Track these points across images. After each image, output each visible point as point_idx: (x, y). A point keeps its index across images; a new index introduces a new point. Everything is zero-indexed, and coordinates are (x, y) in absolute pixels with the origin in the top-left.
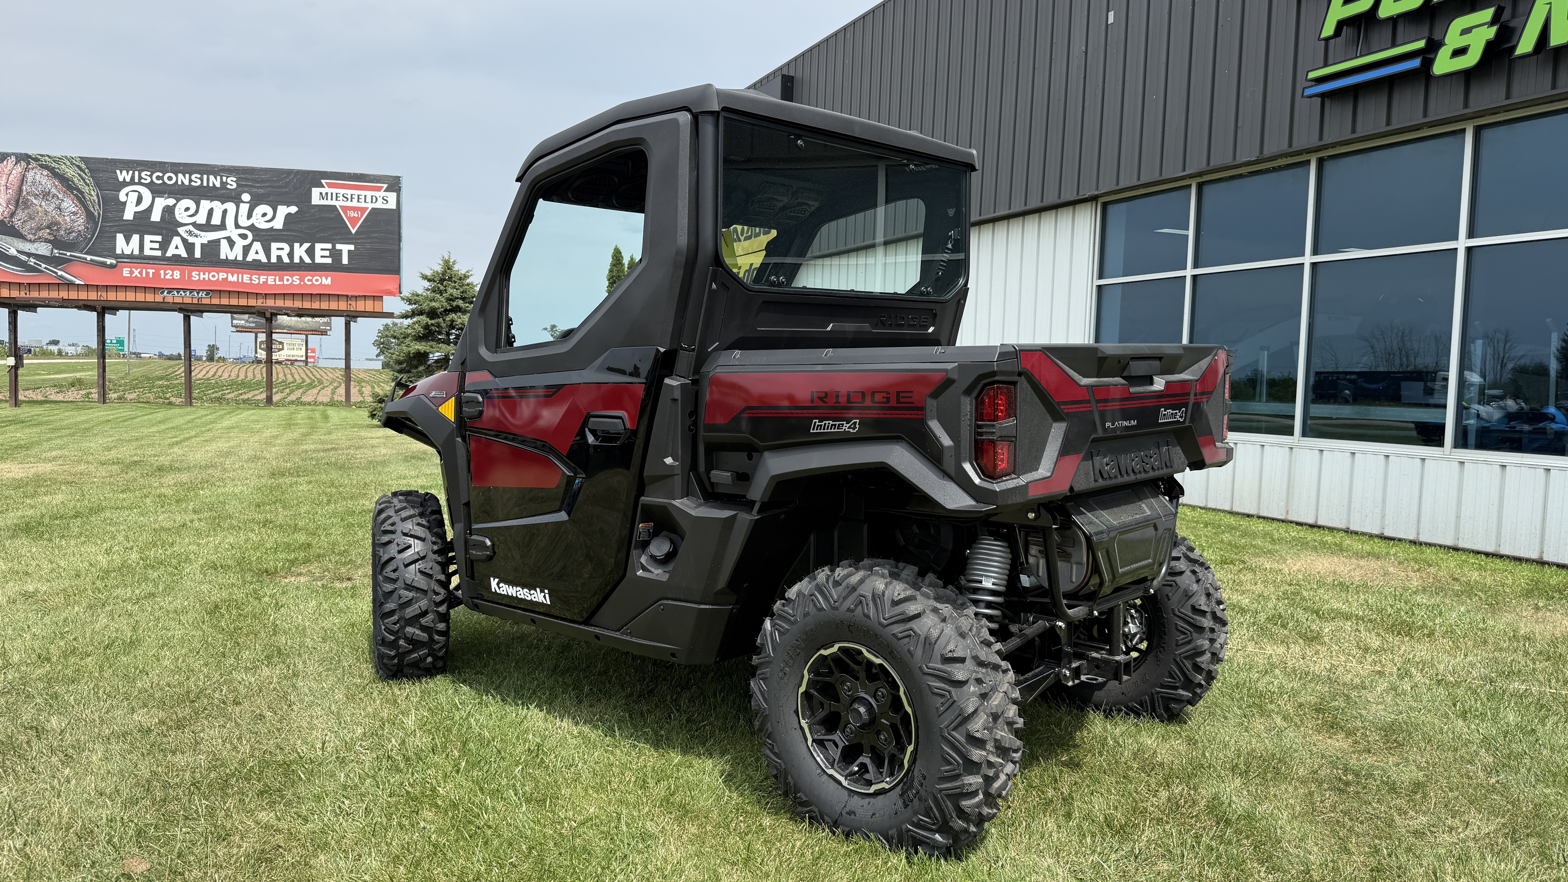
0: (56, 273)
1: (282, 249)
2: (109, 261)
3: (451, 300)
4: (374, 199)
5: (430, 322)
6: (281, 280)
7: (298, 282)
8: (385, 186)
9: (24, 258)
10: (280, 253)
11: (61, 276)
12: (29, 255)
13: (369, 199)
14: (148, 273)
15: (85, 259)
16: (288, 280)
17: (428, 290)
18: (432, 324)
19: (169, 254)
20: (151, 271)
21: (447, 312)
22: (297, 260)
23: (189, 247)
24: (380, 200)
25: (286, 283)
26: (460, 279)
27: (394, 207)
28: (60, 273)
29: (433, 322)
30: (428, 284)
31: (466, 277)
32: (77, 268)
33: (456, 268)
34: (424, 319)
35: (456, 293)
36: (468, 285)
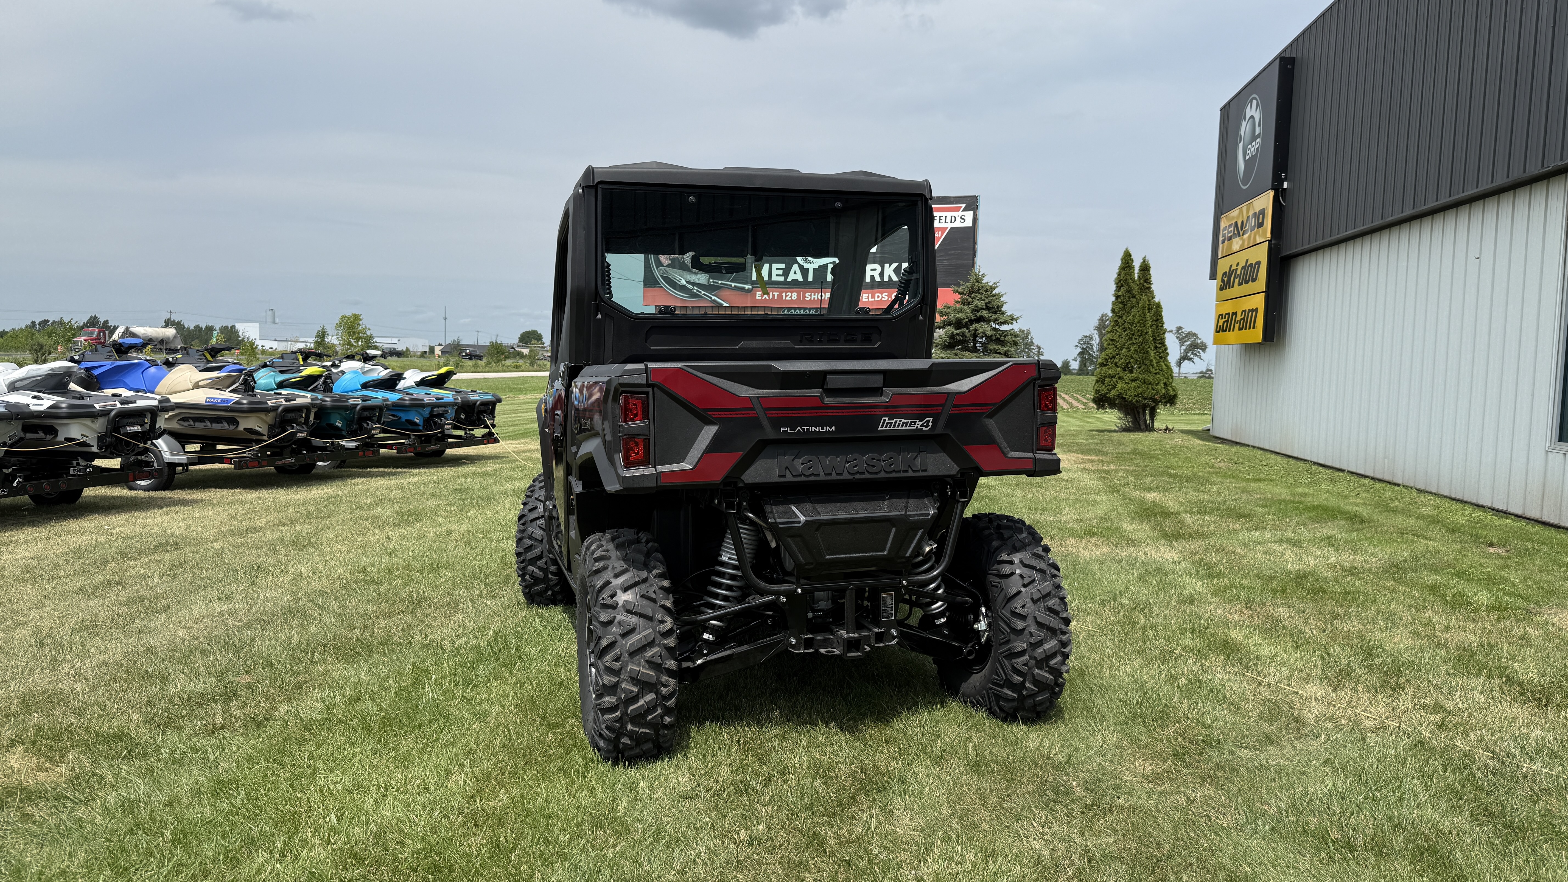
0: (711, 298)
1: (875, 270)
2: (747, 287)
3: (976, 311)
4: (953, 218)
5: (955, 332)
6: (873, 297)
7: (887, 298)
8: (964, 206)
9: (690, 287)
10: (873, 273)
11: (714, 300)
12: (693, 284)
13: (948, 220)
14: (774, 296)
15: (731, 286)
16: (878, 297)
17: (958, 302)
18: (957, 334)
19: (789, 279)
20: (776, 294)
21: (971, 322)
22: (886, 279)
23: (804, 272)
24: (958, 219)
25: (877, 299)
26: (987, 291)
27: (971, 225)
28: (713, 298)
29: (958, 332)
30: (959, 296)
31: (993, 288)
32: (725, 293)
33: (985, 280)
34: (951, 329)
35: (981, 304)
36: (994, 296)
